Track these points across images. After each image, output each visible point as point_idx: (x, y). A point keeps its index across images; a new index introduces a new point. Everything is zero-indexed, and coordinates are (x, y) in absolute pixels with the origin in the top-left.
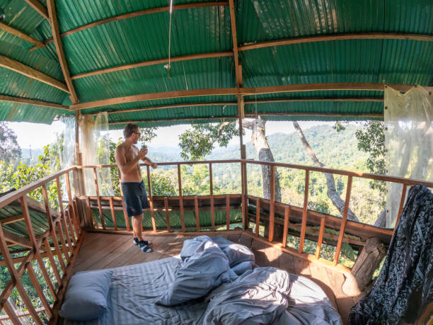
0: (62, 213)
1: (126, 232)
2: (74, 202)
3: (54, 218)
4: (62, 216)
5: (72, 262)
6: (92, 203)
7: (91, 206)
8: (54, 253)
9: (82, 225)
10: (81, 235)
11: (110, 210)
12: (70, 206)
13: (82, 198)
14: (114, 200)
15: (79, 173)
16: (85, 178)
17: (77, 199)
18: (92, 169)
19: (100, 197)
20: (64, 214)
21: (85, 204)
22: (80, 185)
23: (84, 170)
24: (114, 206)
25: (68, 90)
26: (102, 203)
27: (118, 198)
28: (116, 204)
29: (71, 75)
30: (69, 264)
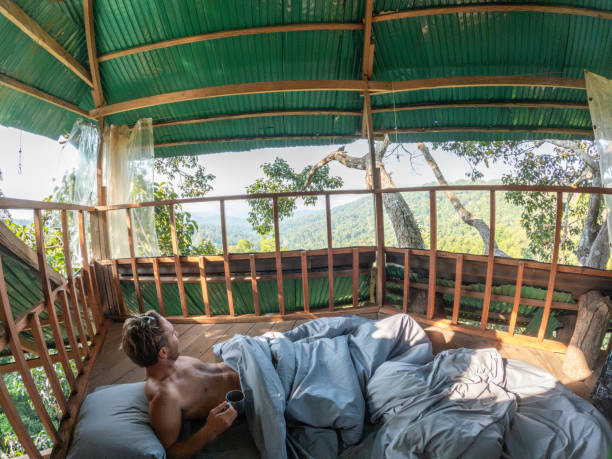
0: (70, 279)
1: (181, 318)
2: (91, 268)
3: (55, 286)
4: (70, 285)
5: (87, 369)
6: (122, 271)
7: (121, 278)
8: (55, 358)
9: (105, 309)
10: (102, 325)
11: (154, 283)
12: (85, 272)
13: (104, 262)
14: (161, 264)
15: (101, 221)
16: (110, 229)
17: (96, 263)
18: (124, 211)
19: (137, 259)
20: (74, 282)
21: (110, 273)
22: (102, 241)
23: (109, 213)
24: (161, 275)
25: (91, 80)
26: (140, 271)
27: (168, 260)
28: (164, 271)
29: (99, 53)
30: (81, 373)
